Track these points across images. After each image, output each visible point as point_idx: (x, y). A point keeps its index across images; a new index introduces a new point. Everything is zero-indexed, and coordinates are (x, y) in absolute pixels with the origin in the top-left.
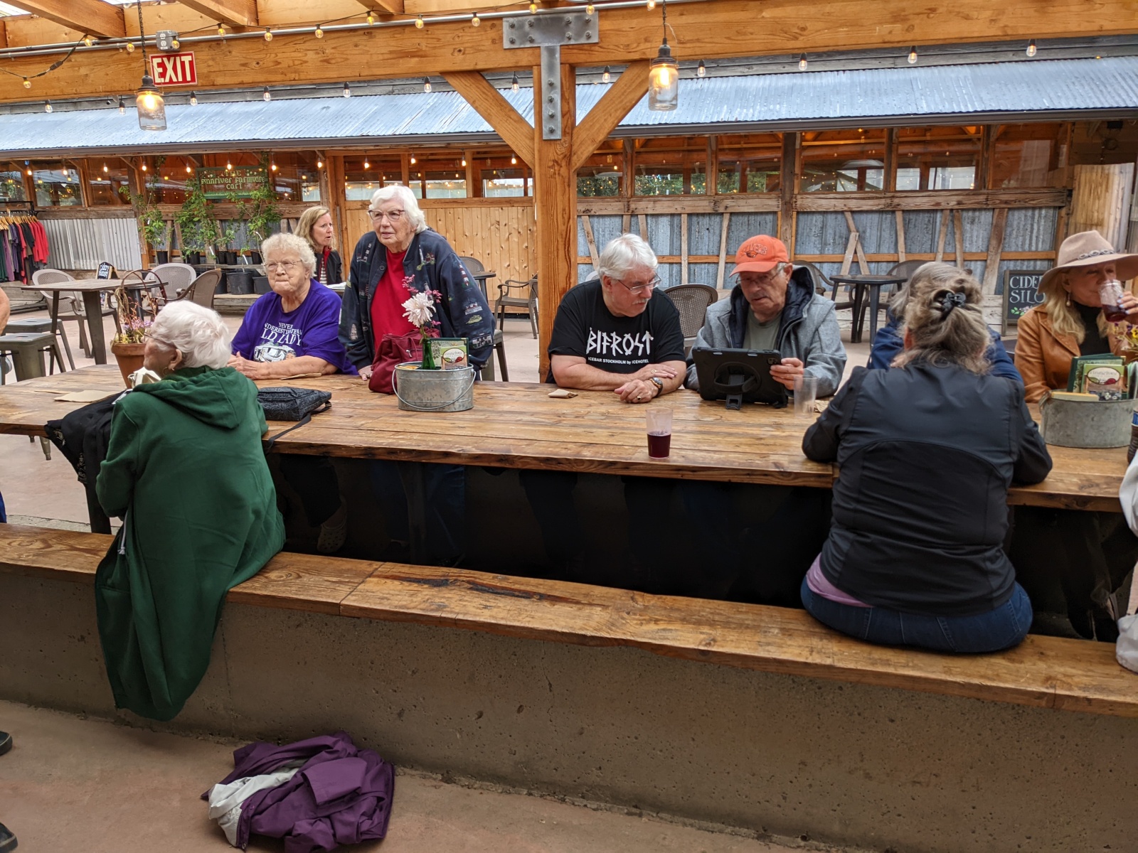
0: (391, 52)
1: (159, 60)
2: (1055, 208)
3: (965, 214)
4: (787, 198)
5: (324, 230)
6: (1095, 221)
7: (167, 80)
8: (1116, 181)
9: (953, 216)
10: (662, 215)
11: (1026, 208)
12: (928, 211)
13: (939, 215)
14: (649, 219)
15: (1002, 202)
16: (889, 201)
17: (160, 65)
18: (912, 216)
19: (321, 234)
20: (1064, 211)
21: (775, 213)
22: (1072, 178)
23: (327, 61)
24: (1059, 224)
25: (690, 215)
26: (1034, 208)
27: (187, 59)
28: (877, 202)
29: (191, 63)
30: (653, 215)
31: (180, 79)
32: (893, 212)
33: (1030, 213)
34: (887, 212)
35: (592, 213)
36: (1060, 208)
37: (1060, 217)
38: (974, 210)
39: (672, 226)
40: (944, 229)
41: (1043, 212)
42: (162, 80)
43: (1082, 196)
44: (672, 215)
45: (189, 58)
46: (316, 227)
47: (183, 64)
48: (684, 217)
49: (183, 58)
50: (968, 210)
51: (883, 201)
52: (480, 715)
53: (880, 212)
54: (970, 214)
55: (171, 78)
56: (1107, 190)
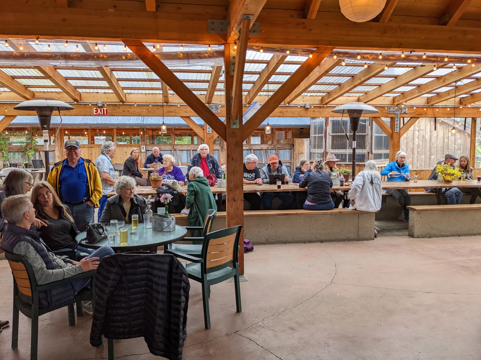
0: (167, 111)
1: (96, 108)
2: (290, 149)
3: (268, 151)
4: (222, 146)
5: (134, 154)
6: (301, 152)
7: (98, 113)
8: (306, 143)
9: (266, 151)
10: (184, 150)
11: (283, 149)
12: (259, 150)
13: (262, 151)
14: (180, 151)
15: (278, 148)
16: (249, 147)
17: (95, 110)
18: (256, 151)
19: (133, 155)
20: (292, 150)
21: (218, 150)
22: (293, 141)
23: (149, 112)
24: (291, 153)
25: (193, 150)
26: (285, 149)
27: (105, 109)
28: (246, 147)
29: (107, 110)
30: (181, 150)
31: (102, 113)
32: (251, 150)
33: (284, 150)
34: (249, 150)
35: (161, 149)
36: (291, 149)
37: (291, 152)
38: (271, 150)
39: (187, 154)
40: (264, 154)
41: (287, 150)
42: (96, 114)
43: (297, 146)
44: (187, 150)
45: (106, 108)
46: (133, 153)
47: (104, 110)
48: (191, 151)
49: (104, 108)
50: (269, 150)
51: (248, 147)
52: (260, 232)
53: (247, 150)
54: (270, 150)
55: (99, 113)
56: (303, 145)
